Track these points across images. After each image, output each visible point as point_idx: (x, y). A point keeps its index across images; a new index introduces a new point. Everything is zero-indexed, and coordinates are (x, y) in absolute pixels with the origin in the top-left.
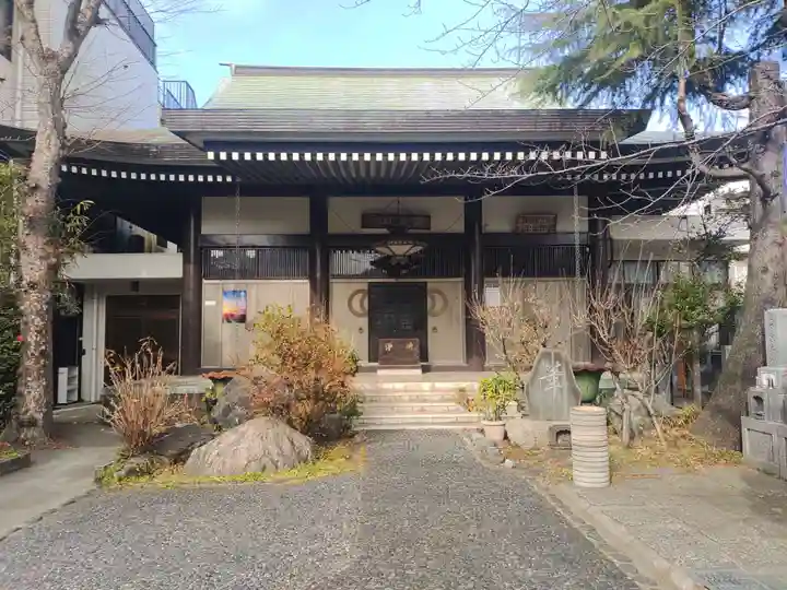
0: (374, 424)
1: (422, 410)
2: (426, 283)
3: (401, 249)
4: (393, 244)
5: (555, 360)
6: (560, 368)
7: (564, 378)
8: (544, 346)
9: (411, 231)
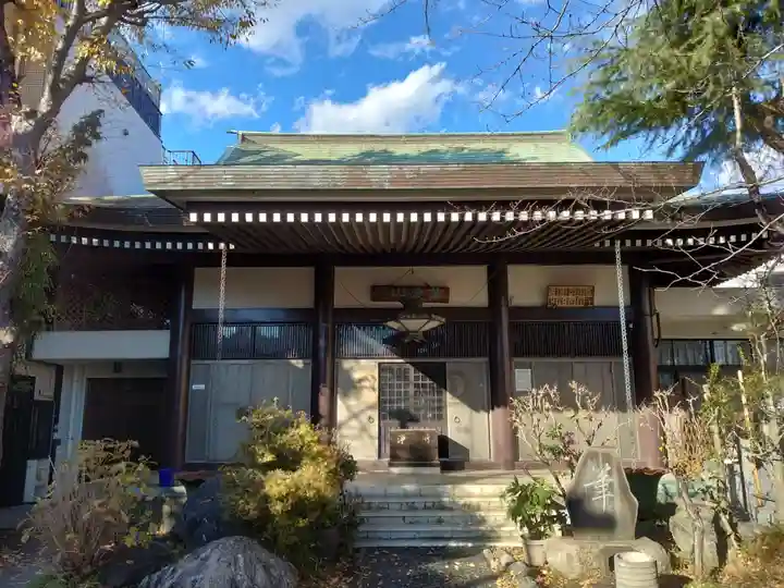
0: (380, 539)
1: (440, 521)
2: (444, 364)
3: (415, 325)
4: (406, 318)
5: (604, 462)
6: (610, 473)
7: (616, 486)
8: (590, 444)
9: (425, 305)
